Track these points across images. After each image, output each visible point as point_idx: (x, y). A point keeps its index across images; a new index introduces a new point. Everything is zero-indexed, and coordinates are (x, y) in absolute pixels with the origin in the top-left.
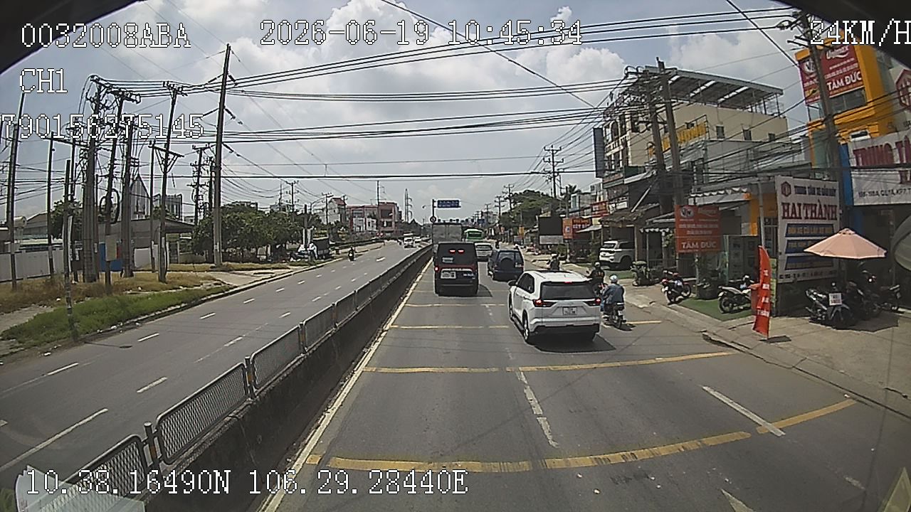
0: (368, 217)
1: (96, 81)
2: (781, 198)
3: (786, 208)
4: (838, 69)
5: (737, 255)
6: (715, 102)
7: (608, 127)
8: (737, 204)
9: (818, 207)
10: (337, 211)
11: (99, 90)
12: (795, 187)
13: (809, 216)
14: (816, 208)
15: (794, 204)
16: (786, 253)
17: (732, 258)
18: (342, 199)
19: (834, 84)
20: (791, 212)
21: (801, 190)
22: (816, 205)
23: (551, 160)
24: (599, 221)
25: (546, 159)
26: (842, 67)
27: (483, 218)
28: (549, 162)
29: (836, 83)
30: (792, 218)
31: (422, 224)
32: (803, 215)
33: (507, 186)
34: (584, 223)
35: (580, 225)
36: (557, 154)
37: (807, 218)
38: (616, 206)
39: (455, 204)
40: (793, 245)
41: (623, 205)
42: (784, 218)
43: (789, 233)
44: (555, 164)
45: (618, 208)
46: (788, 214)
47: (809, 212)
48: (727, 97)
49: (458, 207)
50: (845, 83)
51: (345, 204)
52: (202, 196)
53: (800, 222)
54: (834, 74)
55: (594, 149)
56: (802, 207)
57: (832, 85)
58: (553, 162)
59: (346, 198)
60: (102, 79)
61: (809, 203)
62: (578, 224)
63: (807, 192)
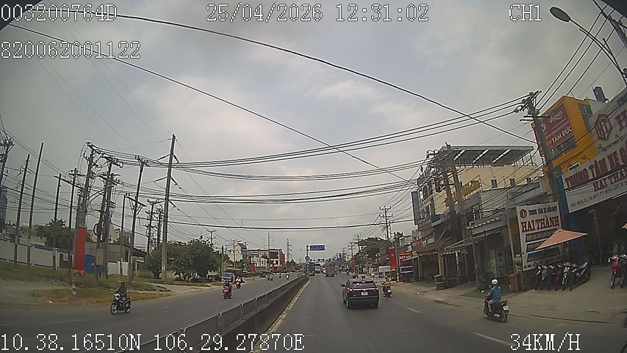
0: (262, 257)
1: (91, 147)
2: (520, 220)
3: (524, 225)
4: (557, 127)
5: (501, 260)
6: (490, 163)
7: (421, 190)
8: (499, 229)
9: (545, 220)
10: (240, 252)
11: (92, 152)
12: (529, 211)
13: (540, 227)
14: (544, 221)
15: (529, 222)
16: (527, 252)
17: (498, 262)
18: (244, 244)
19: (556, 138)
20: (528, 227)
21: (533, 212)
22: (544, 219)
23: (385, 216)
24: (416, 252)
25: (381, 215)
26: (559, 126)
27: (341, 257)
28: (384, 217)
29: (557, 137)
30: (529, 230)
31: (299, 263)
32: (536, 227)
33: (357, 235)
34: (407, 255)
35: (404, 257)
36: (389, 211)
37: (538, 228)
38: (427, 242)
39: (322, 248)
40: (530, 246)
41: (431, 240)
42: (523, 231)
43: (528, 240)
44: (387, 218)
45: (428, 243)
46: (526, 229)
47: (540, 224)
48: (497, 159)
49: (324, 250)
50: (562, 135)
51: (246, 248)
52: (153, 234)
53: (534, 232)
54: (555, 132)
55: (412, 205)
56: (535, 222)
57: (554, 139)
58: (386, 217)
59: (247, 244)
60: (95, 146)
61: (539, 219)
62: (403, 256)
63: (537, 213)
